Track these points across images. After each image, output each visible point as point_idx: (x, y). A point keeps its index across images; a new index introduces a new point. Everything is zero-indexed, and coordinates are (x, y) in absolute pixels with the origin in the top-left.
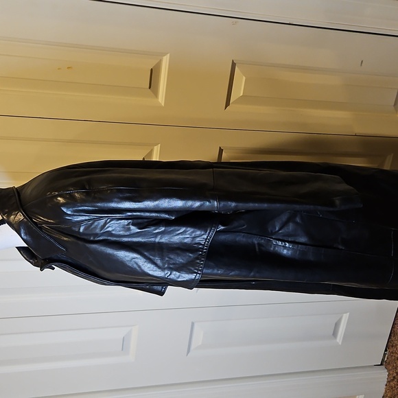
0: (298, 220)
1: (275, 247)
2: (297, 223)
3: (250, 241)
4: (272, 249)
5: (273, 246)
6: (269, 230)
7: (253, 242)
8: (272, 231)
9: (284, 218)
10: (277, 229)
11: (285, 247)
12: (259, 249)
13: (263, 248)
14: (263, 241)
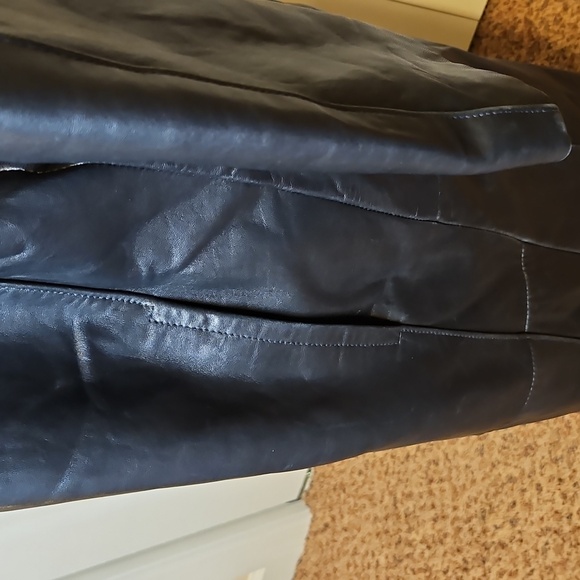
0: (263, 215)
1: (161, 337)
2: (256, 231)
3: (46, 317)
4: (148, 345)
5: (152, 329)
6: (142, 265)
7: (60, 322)
8: (151, 269)
9: (209, 206)
10: (176, 260)
11: (203, 334)
12: (93, 351)
13: (108, 347)
14: (108, 313)
